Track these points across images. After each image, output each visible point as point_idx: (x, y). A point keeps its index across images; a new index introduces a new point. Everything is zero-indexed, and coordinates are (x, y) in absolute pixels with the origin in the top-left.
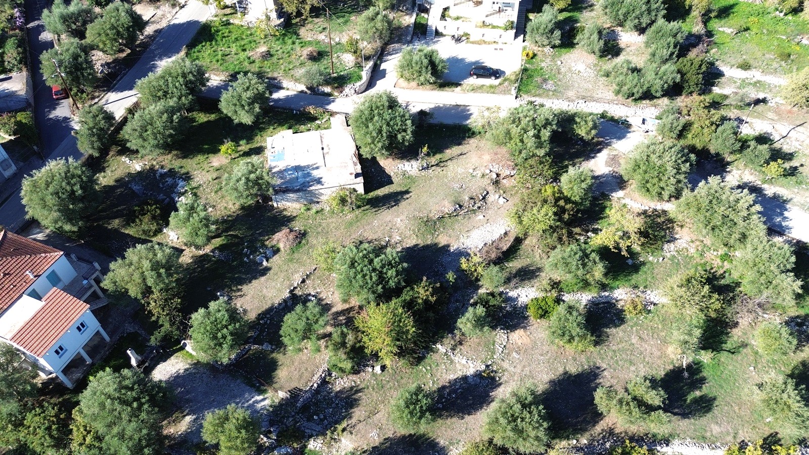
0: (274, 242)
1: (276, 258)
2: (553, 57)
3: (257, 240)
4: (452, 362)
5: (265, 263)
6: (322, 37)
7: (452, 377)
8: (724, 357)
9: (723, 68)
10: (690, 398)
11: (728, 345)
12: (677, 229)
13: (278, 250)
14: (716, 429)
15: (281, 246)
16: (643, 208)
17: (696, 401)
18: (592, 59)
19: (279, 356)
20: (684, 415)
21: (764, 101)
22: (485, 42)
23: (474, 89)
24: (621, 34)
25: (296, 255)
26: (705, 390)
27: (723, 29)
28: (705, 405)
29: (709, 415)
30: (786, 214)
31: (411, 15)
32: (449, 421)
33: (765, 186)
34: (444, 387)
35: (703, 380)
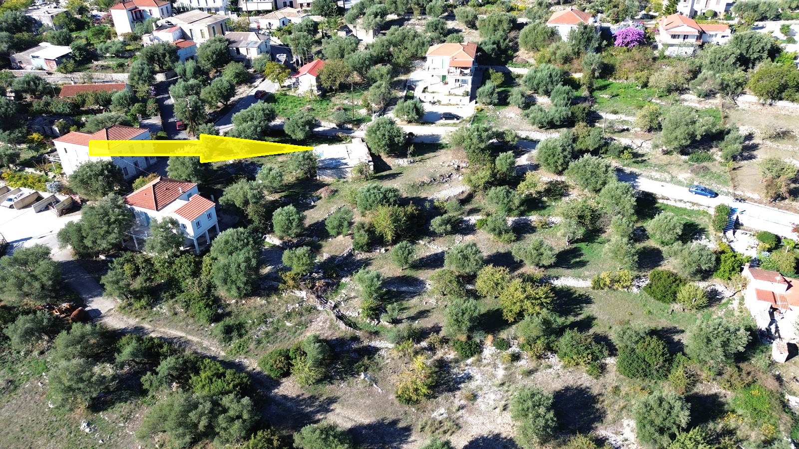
0: (318, 194)
1: (320, 201)
2: (494, 111)
3: (307, 194)
4: (428, 248)
5: (313, 203)
6: (346, 102)
7: (428, 254)
8: (595, 245)
9: (602, 114)
10: (572, 262)
11: (599, 240)
12: (570, 189)
13: (321, 198)
14: (587, 273)
15: (322, 195)
16: (549, 180)
17: (577, 263)
18: (519, 111)
19: (323, 243)
20: (568, 268)
21: (628, 130)
22: (451, 105)
23: (443, 125)
24: (538, 97)
25: (332, 200)
26: (582, 258)
27: (604, 96)
28: (583, 264)
29: (584, 268)
30: (637, 180)
31: (403, 91)
32: (426, 271)
33: (625, 168)
34: (423, 258)
35: (582, 255)
